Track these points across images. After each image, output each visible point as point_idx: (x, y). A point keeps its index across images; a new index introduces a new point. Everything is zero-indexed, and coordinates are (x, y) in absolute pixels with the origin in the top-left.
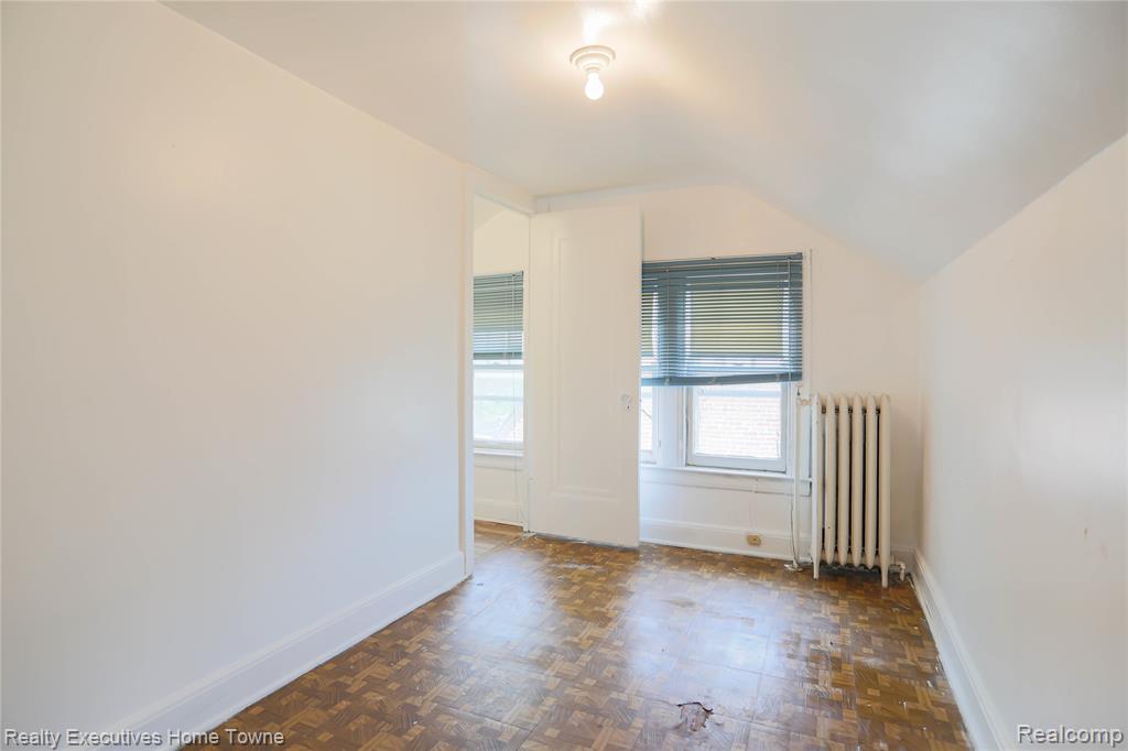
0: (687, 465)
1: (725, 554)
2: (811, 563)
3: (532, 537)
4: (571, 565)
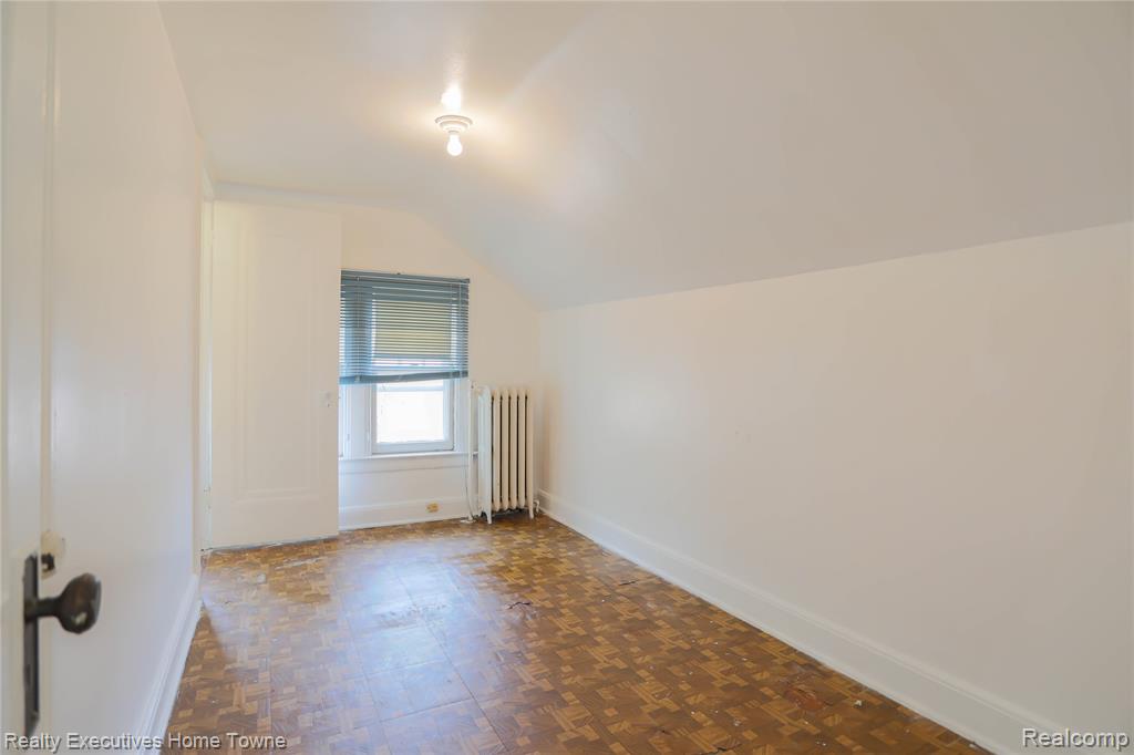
0: (373, 454)
1: (412, 525)
2: (484, 514)
3: (214, 554)
4: (296, 564)
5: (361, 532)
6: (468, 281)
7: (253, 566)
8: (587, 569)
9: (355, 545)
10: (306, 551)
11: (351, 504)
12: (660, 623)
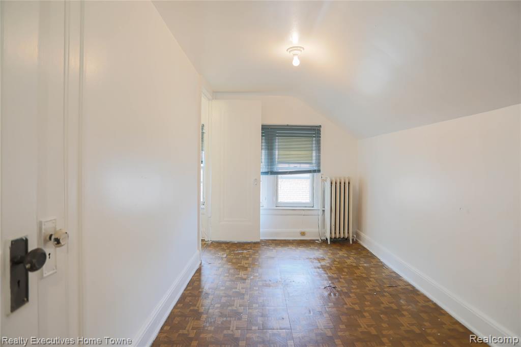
0: (276, 207)
1: (293, 240)
2: (327, 239)
3: (212, 243)
4: (240, 252)
5: (270, 241)
6: (320, 126)
7: (224, 250)
8: (372, 275)
9: (266, 247)
10: (246, 246)
11: (266, 228)
12: (405, 313)
